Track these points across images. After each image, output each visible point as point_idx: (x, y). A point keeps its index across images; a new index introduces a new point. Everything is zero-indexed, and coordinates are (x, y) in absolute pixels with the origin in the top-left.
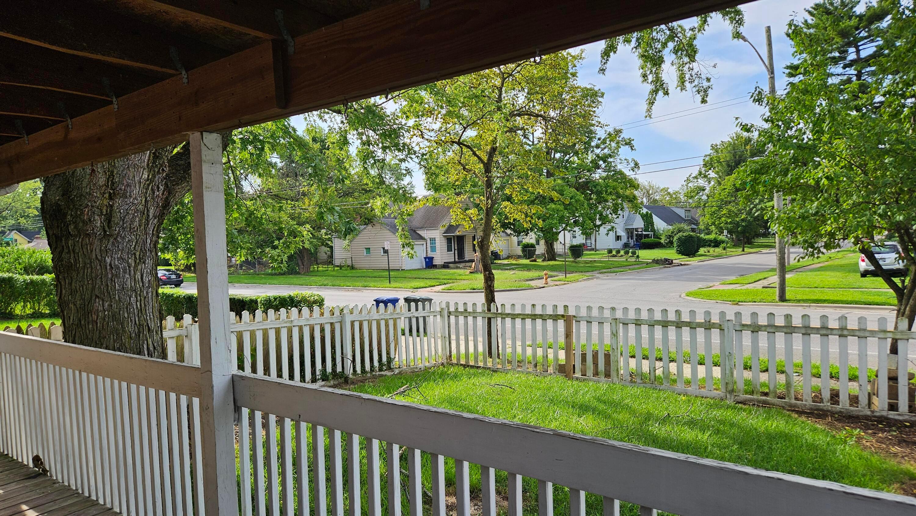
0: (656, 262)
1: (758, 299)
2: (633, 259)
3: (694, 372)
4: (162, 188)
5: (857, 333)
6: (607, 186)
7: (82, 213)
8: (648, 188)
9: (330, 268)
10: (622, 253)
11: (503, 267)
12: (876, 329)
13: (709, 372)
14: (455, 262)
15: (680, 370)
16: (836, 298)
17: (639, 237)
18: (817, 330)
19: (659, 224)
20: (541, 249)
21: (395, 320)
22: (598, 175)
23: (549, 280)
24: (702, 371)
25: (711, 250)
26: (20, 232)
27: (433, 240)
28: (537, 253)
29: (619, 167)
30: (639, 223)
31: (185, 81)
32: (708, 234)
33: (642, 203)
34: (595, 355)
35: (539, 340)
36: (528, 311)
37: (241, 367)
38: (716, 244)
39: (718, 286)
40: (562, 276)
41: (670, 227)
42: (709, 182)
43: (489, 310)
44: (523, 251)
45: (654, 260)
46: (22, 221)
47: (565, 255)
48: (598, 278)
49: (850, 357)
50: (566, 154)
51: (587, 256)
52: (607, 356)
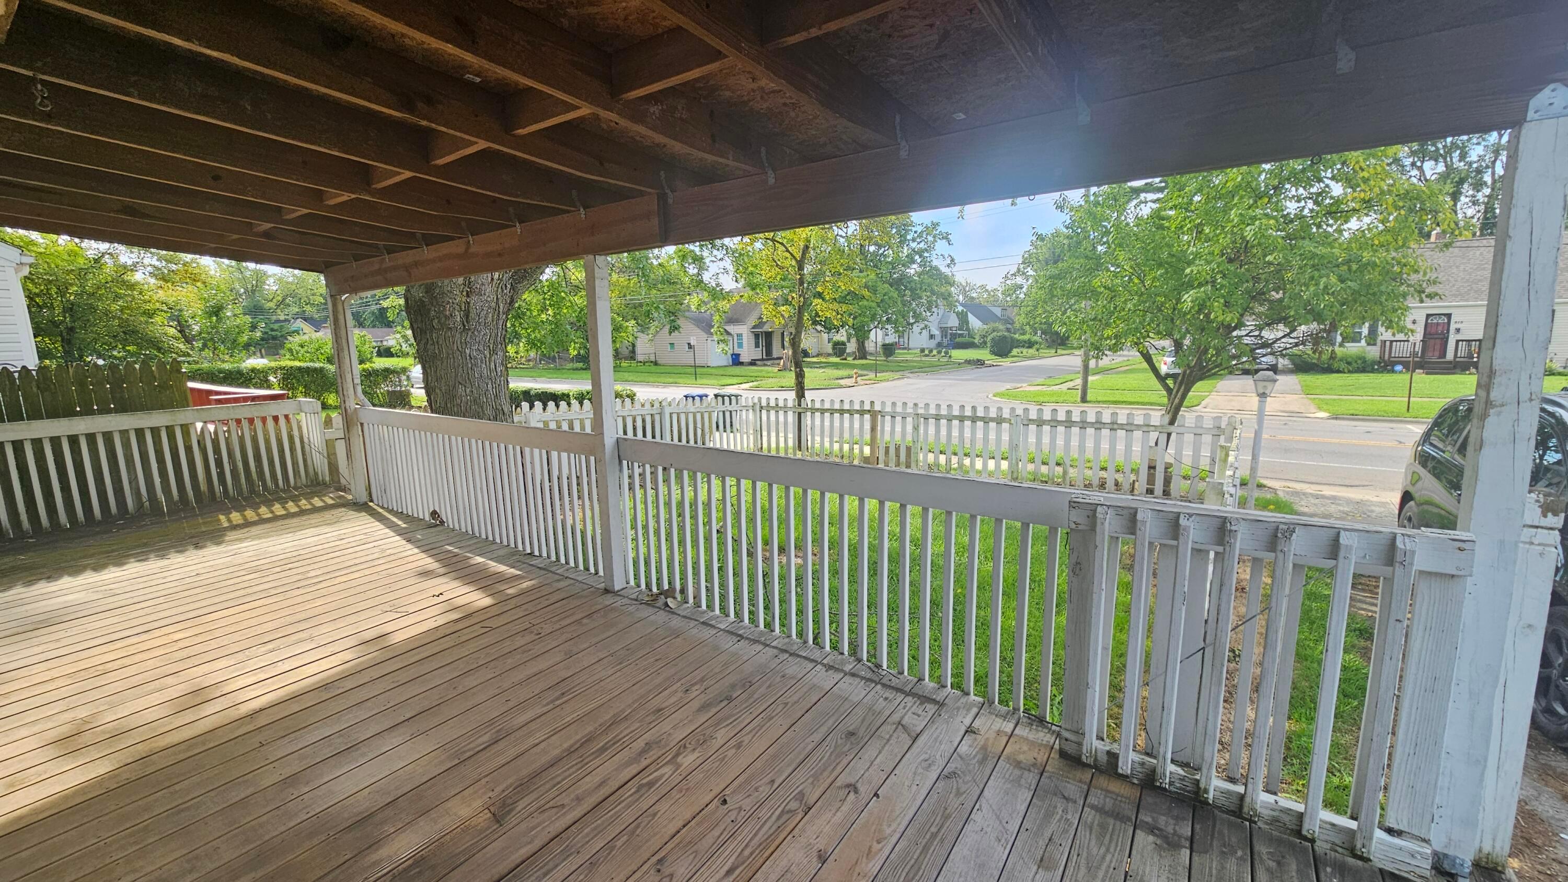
0: (968, 362)
1: (1061, 399)
2: (946, 359)
3: (985, 465)
4: (509, 286)
5: (1126, 427)
6: (922, 283)
7: (445, 309)
8: (964, 284)
9: (634, 363)
10: (935, 352)
11: (812, 365)
12: (1142, 423)
13: (998, 466)
14: (762, 360)
15: (972, 464)
16: (1133, 400)
17: (954, 336)
18: (1092, 424)
19: (975, 323)
20: (852, 347)
21: (710, 413)
22: (913, 270)
23: (859, 379)
24: (991, 464)
25: (1025, 350)
26: (305, 320)
27: (740, 336)
28: (848, 351)
29: (935, 263)
30: (953, 322)
31: (583, 216)
32: (1024, 334)
33: (957, 301)
34: (897, 449)
35: (846, 436)
36: (837, 406)
37: (625, 433)
38: (1030, 344)
39: (1026, 387)
40: (872, 375)
41: (985, 326)
42: (1027, 280)
43: (799, 405)
44: (834, 349)
45: (966, 361)
46: (308, 308)
47: (876, 354)
48: (908, 377)
49: (1133, 454)
50: (880, 246)
51: (900, 355)
52: (909, 449)
